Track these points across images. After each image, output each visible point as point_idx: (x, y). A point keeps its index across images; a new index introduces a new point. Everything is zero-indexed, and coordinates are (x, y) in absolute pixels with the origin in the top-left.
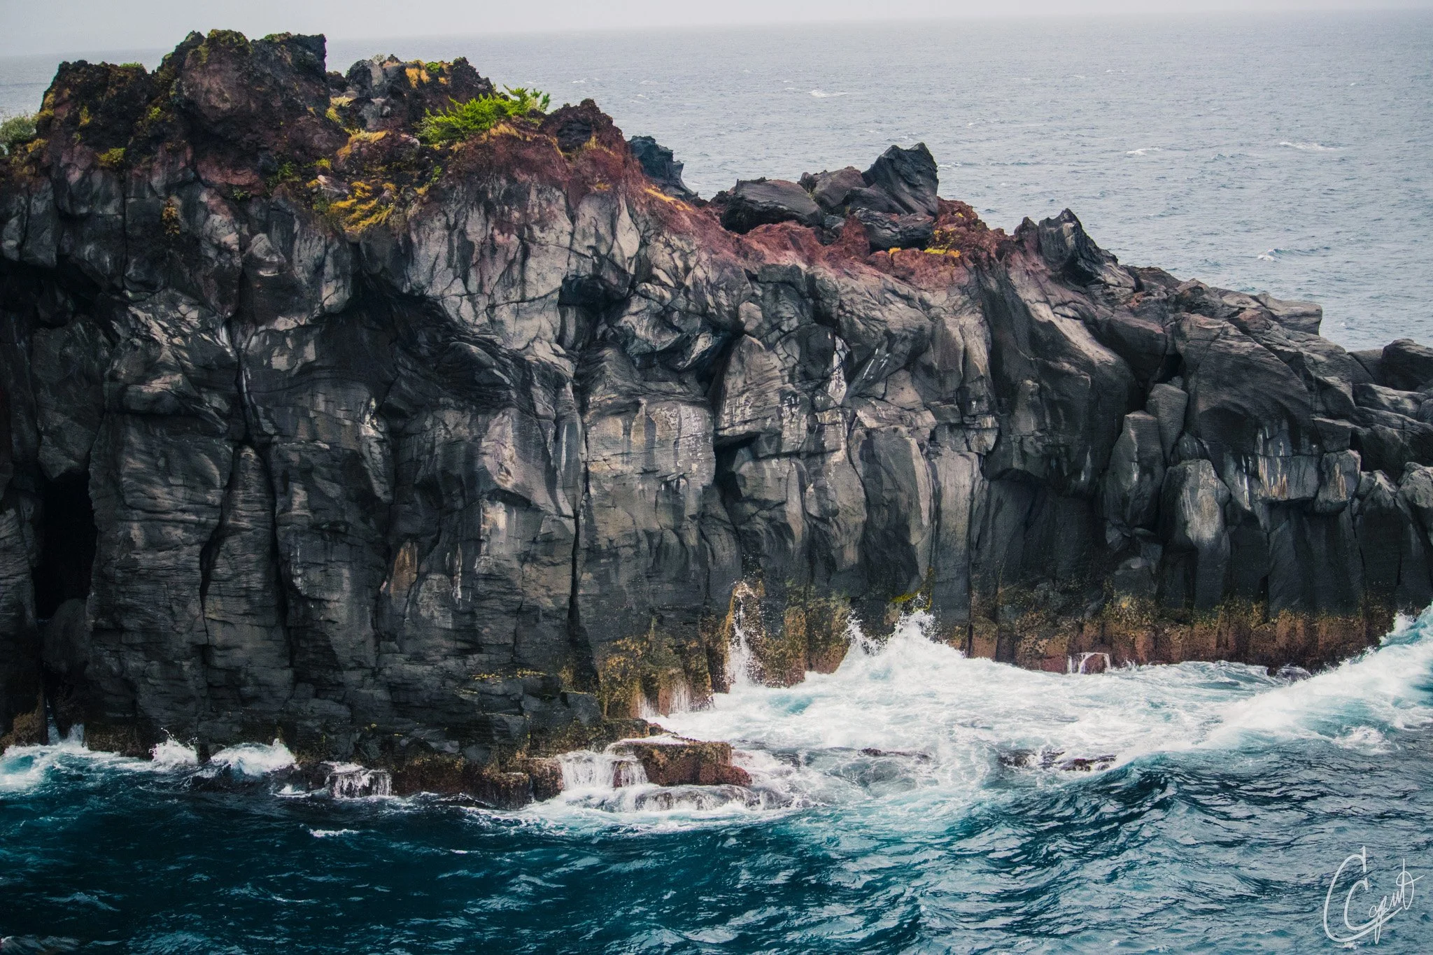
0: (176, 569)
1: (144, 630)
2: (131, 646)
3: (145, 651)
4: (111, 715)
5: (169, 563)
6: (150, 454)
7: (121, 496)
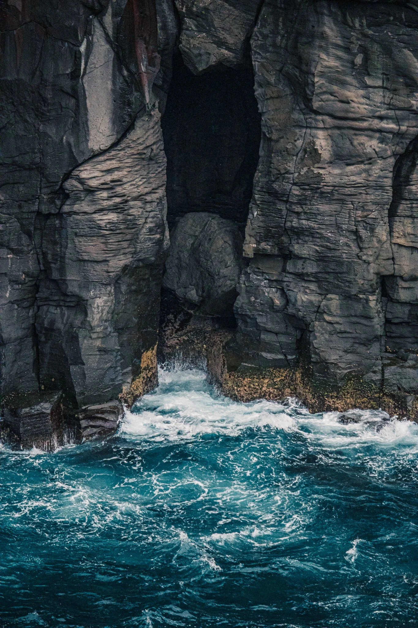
0: (367, 186)
1: (321, 259)
2: (301, 276)
3: (318, 281)
4: (269, 356)
5: (358, 179)
6: (347, 50)
7: (308, 101)
